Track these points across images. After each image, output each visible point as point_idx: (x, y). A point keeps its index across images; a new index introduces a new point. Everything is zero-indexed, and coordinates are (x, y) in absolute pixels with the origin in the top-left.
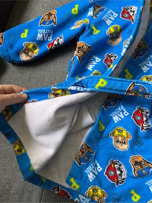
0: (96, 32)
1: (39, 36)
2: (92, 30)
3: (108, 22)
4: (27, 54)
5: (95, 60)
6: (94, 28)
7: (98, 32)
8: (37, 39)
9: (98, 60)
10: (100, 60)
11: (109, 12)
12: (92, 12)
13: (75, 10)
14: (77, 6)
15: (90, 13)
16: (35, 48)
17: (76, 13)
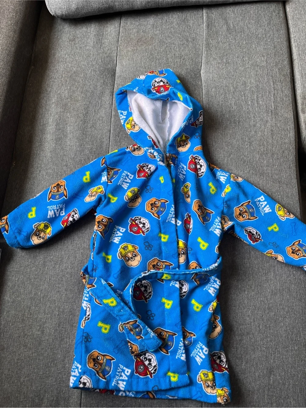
0: (114, 200)
1: (50, 214)
2: (109, 199)
3: (125, 186)
4: (38, 235)
5: (119, 230)
6: (111, 196)
7: (116, 199)
8: (49, 217)
9: (123, 230)
10: (124, 230)
11: (124, 174)
12: (106, 177)
13: (87, 178)
14: (88, 173)
15: (104, 179)
16: (46, 227)
17: (89, 180)
